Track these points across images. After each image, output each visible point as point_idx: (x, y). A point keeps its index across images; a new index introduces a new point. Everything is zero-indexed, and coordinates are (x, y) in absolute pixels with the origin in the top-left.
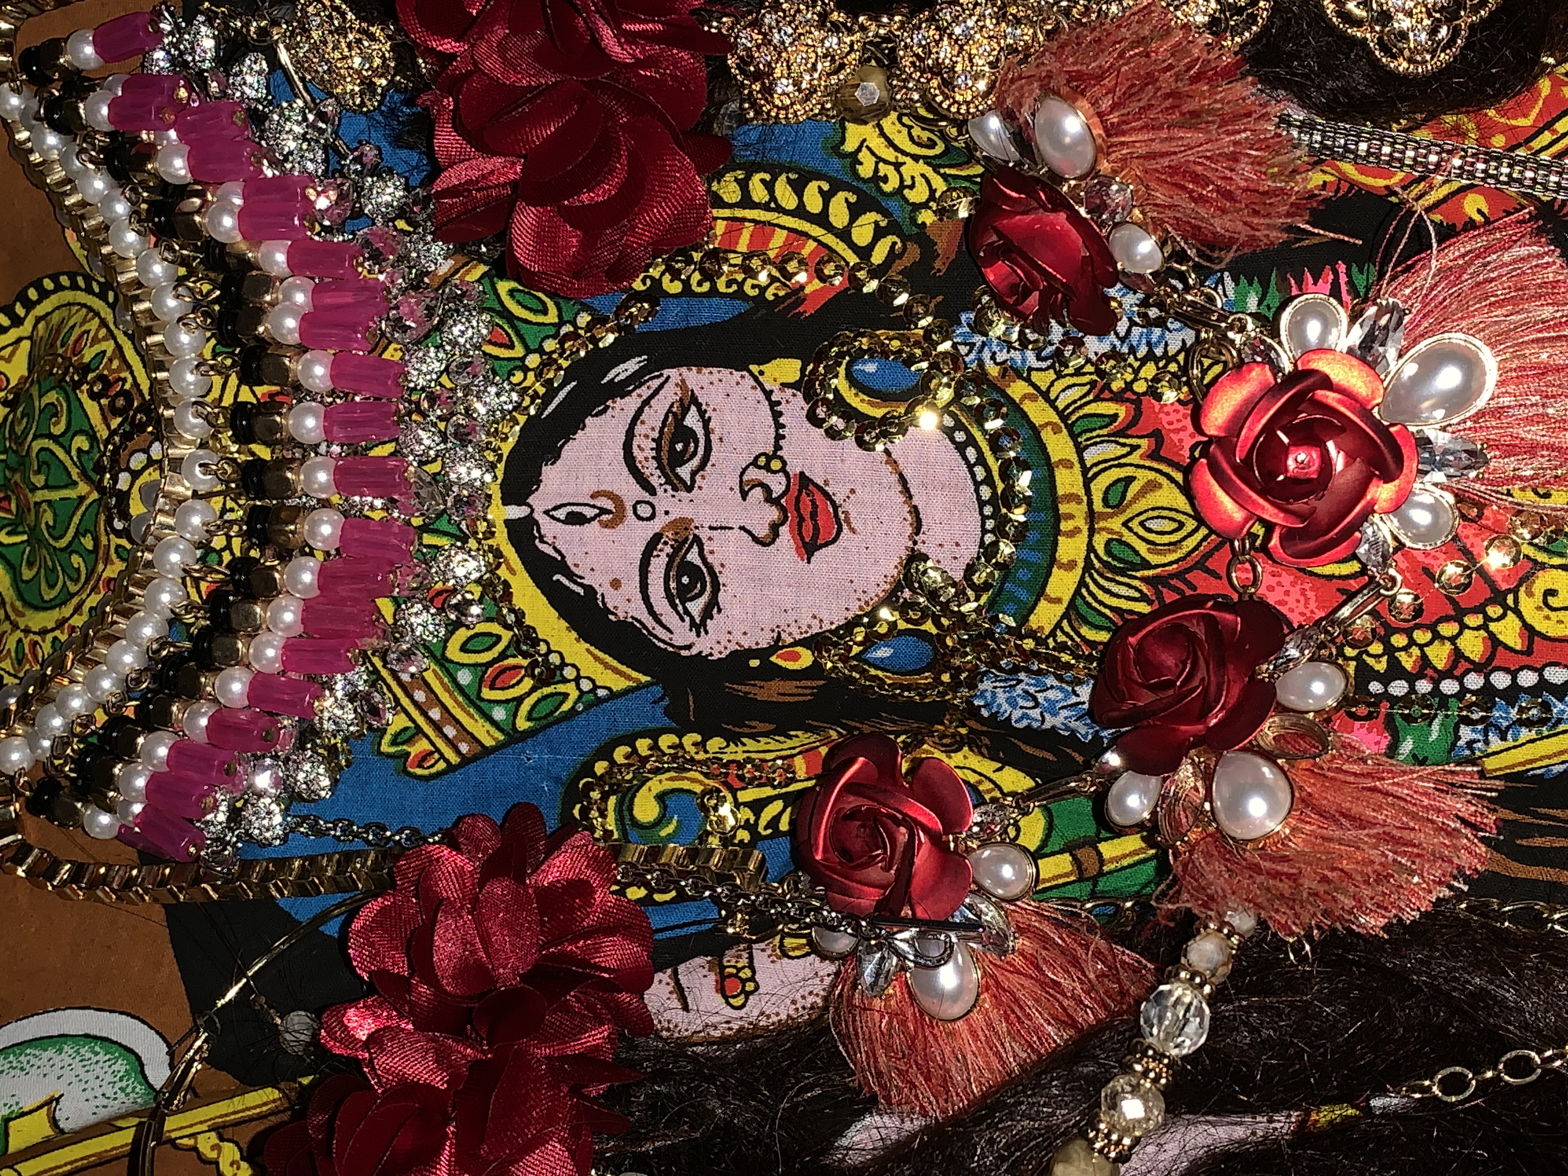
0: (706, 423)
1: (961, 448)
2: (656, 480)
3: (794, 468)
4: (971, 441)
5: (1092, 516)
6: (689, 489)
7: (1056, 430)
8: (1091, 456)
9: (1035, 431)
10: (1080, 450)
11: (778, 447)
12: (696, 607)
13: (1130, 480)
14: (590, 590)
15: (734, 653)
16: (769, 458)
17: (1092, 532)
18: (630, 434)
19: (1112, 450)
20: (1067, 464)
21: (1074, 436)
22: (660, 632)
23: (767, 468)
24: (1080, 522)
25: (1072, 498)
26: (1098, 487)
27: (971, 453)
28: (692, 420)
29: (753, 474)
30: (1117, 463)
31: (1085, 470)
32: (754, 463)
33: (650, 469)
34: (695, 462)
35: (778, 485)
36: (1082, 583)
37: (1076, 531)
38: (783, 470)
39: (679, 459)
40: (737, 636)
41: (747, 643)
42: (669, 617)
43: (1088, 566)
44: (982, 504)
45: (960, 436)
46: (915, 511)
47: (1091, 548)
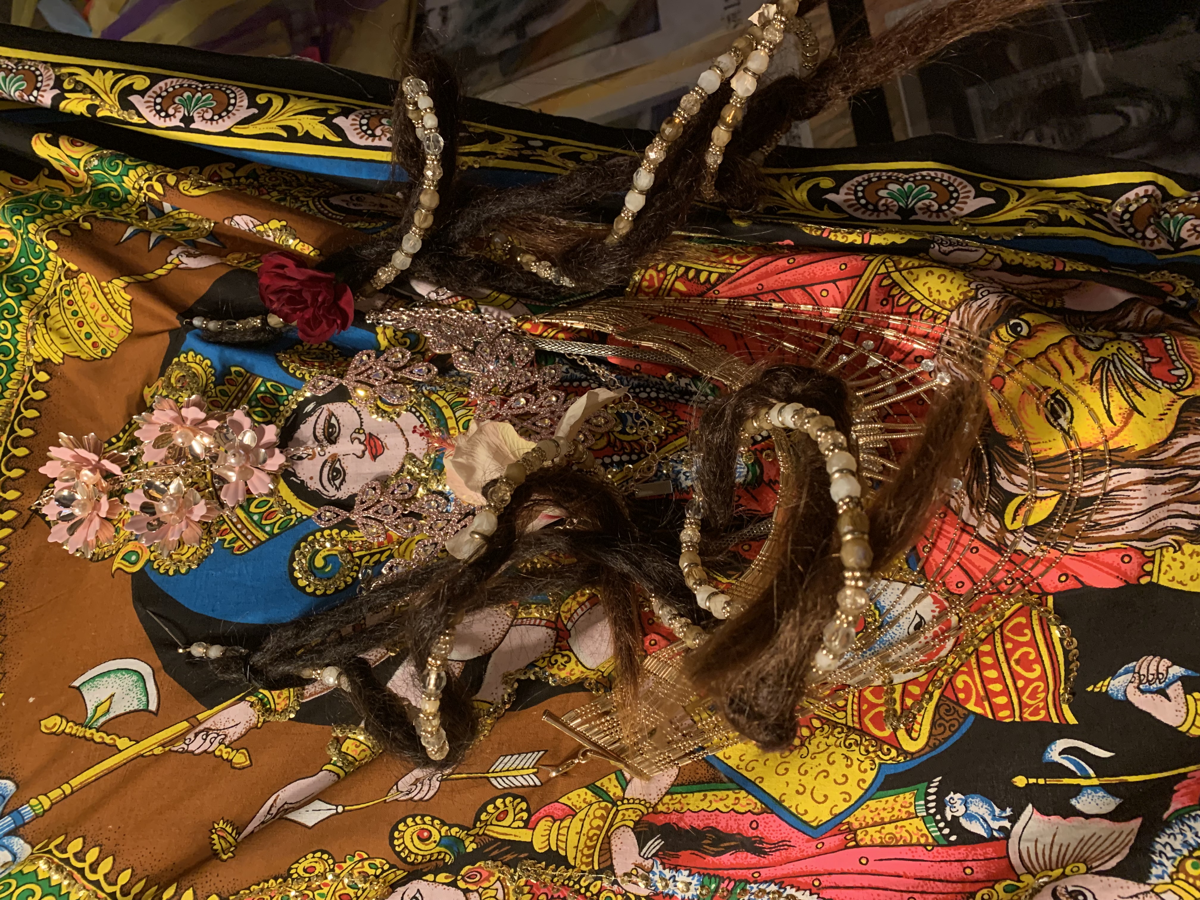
0: (338, 421)
1: (418, 418)
2: (324, 442)
3: (367, 432)
4: (421, 415)
5: (460, 433)
6: (335, 444)
7: (447, 408)
8: (458, 414)
9: (440, 409)
10: (454, 413)
11: (361, 425)
12: (337, 482)
14: (302, 481)
15: (350, 496)
16: (359, 429)
18: (315, 428)
19: (463, 412)
20: (451, 418)
21: (452, 409)
22: (325, 492)
23: (359, 433)
25: (453, 428)
26: (461, 424)
28: (333, 421)
29: (355, 435)
30: (466, 415)
31: (456, 419)
32: (355, 432)
33: (322, 439)
34: (336, 434)
35: (362, 437)
38: (364, 433)
39: (331, 434)
40: (351, 490)
41: (354, 491)
42: (329, 487)
45: (417, 414)
46: (406, 440)
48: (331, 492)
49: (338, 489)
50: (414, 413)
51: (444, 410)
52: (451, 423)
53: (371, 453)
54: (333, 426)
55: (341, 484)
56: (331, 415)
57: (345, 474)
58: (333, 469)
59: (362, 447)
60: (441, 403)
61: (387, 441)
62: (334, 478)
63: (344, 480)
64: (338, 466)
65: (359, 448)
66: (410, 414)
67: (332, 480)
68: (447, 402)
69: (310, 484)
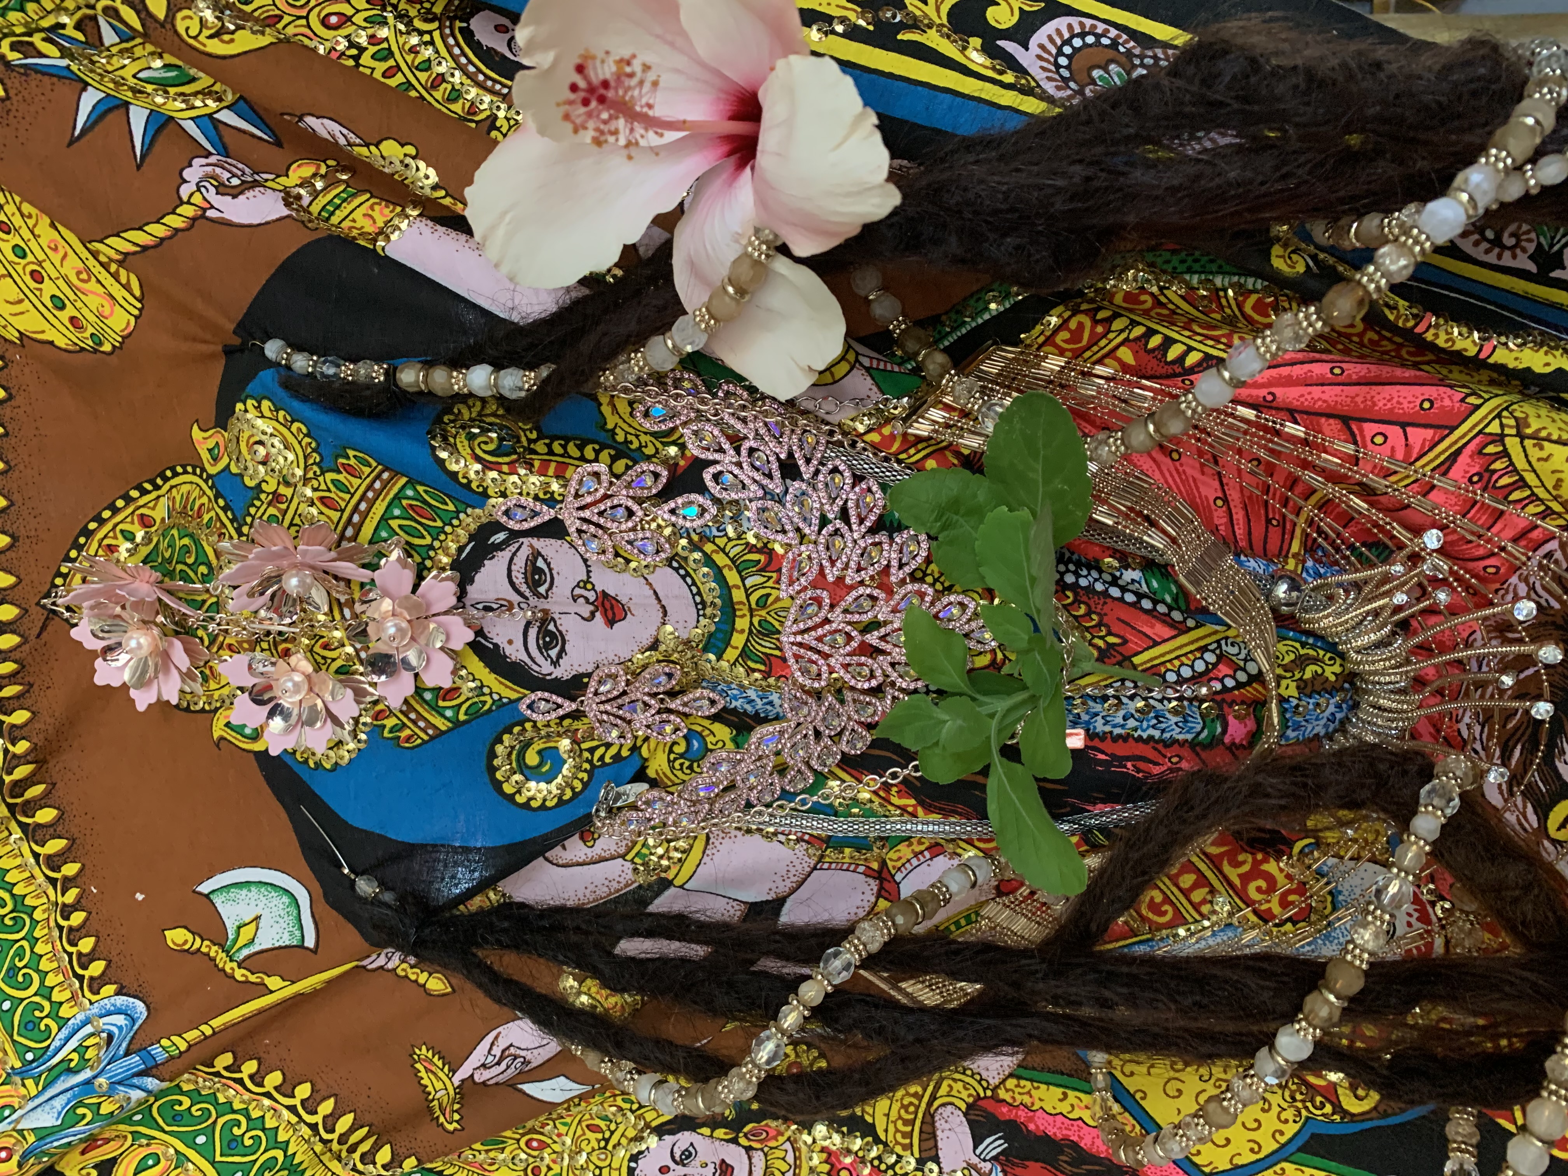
0: (549, 565)
1: (683, 577)
2: (528, 593)
3: (599, 589)
4: (688, 573)
5: (751, 610)
6: (546, 598)
7: (730, 569)
8: (749, 582)
9: (720, 569)
10: (743, 580)
11: (589, 577)
12: (553, 653)
13: (769, 595)
14: (496, 646)
15: (574, 676)
16: (585, 583)
17: (752, 616)
18: (510, 569)
19: (759, 580)
20: (737, 586)
21: (739, 572)
22: (535, 667)
23: (585, 588)
24: (746, 611)
25: (740, 602)
26: (754, 598)
27: (689, 580)
28: (541, 563)
29: (578, 591)
30: (762, 586)
31: (746, 590)
32: (578, 586)
33: (524, 588)
34: (546, 585)
35: (592, 596)
36: (748, 640)
37: (744, 616)
38: (593, 589)
39: (539, 583)
40: (576, 667)
41: (581, 670)
42: (539, 659)
43: (751, 632)
44: (696, 604)
45: (682, 572)
46: (663, 607)
47: (751, 623)
48: (546, 668)
49: (555, 663)
50: (676, 570)
51: (726, 572)
52: (738, 595)
53: (605, 614)
54: (542, 570)
55: (559, 656)
56: (537, 555)
57: (564, 643)
58: (543, 632)
59: (592, 608)
60: (721, 560)
61: (631, 605)
62: (547, 646)
63: (563, 650)
64: (551, 627)
65: (585, 608)
66: (670, 570)
67: (544, 648)
68: (731, 560)
69: (509, 650)
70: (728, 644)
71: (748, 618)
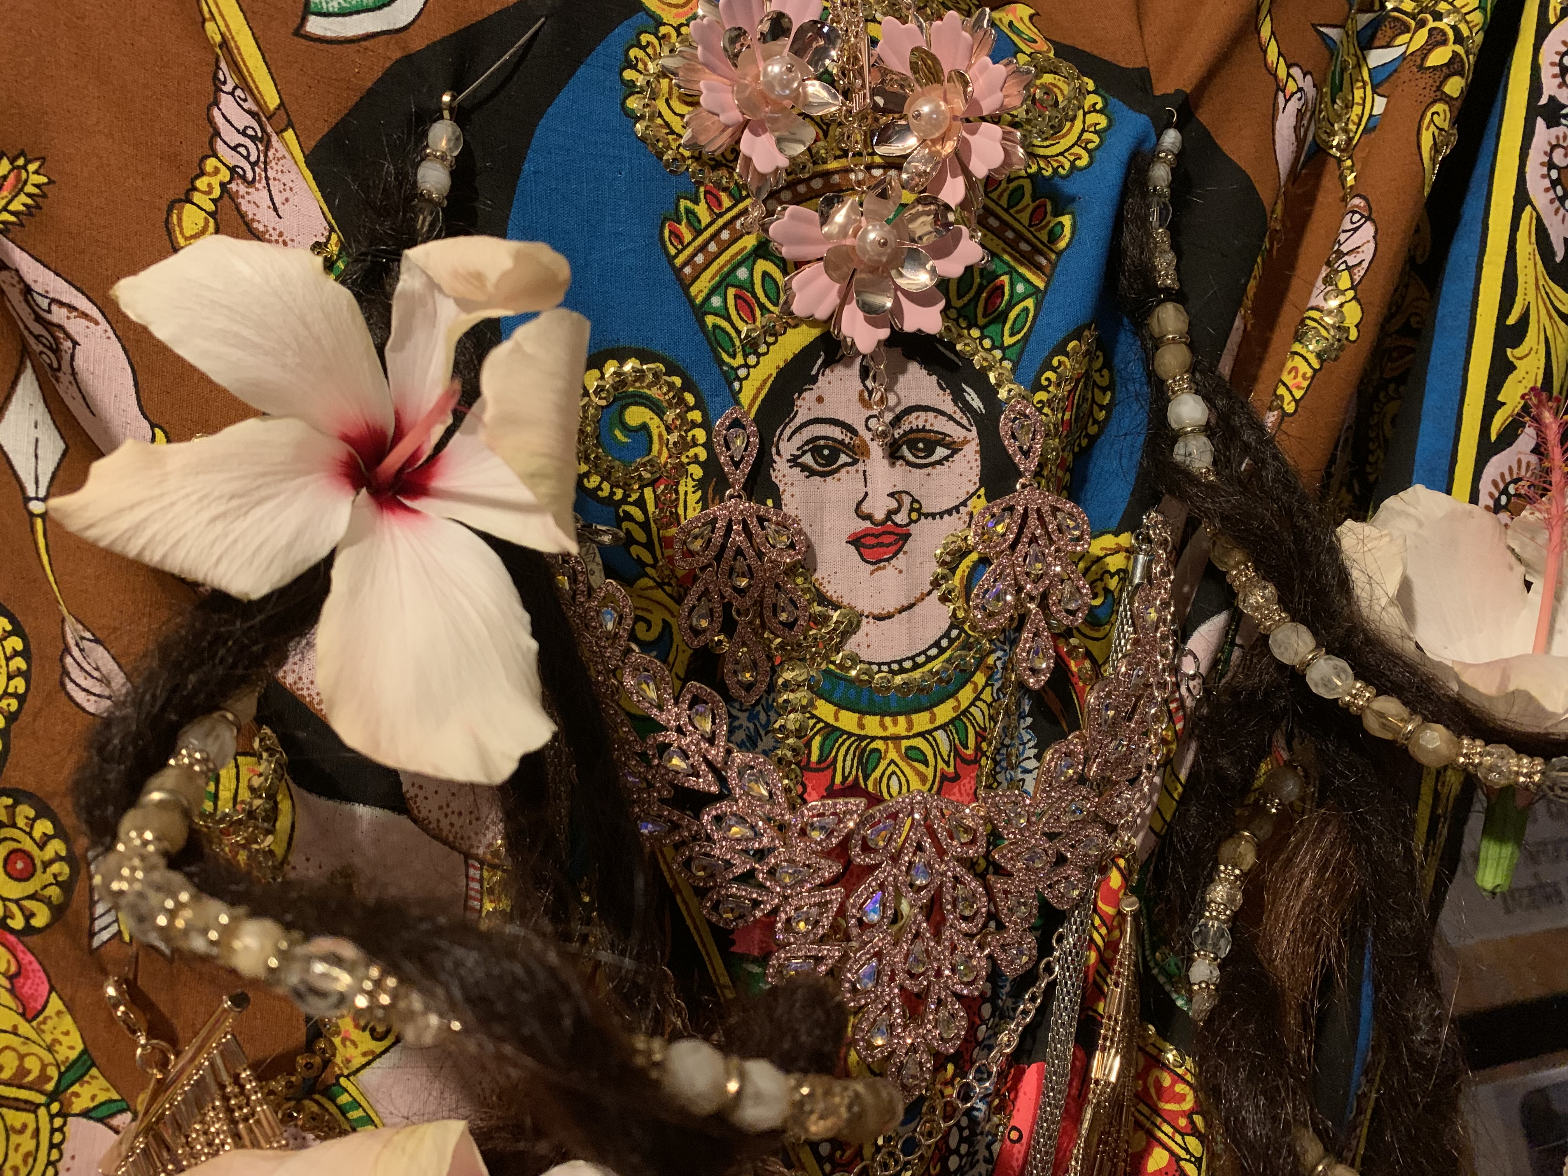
49: (794, 461)
50: (947, 635)
51: (951, 703)
52: (922, 721)
53: (866, 534)
54: (931, 453)
55: (804, 468)
56: (955, 448)
57: (824, 475)
58: (837, 448)
59: (880, 516)
60: (966, 695)
61: (889, 572)
62: (816, 451)
64: (843, 458)
65: (879, 507)
66: (946, 625)
67: (814, 446)
68: (967, 710)
69: (809, 396)
70: (840, 706)
71: (884, 734)
